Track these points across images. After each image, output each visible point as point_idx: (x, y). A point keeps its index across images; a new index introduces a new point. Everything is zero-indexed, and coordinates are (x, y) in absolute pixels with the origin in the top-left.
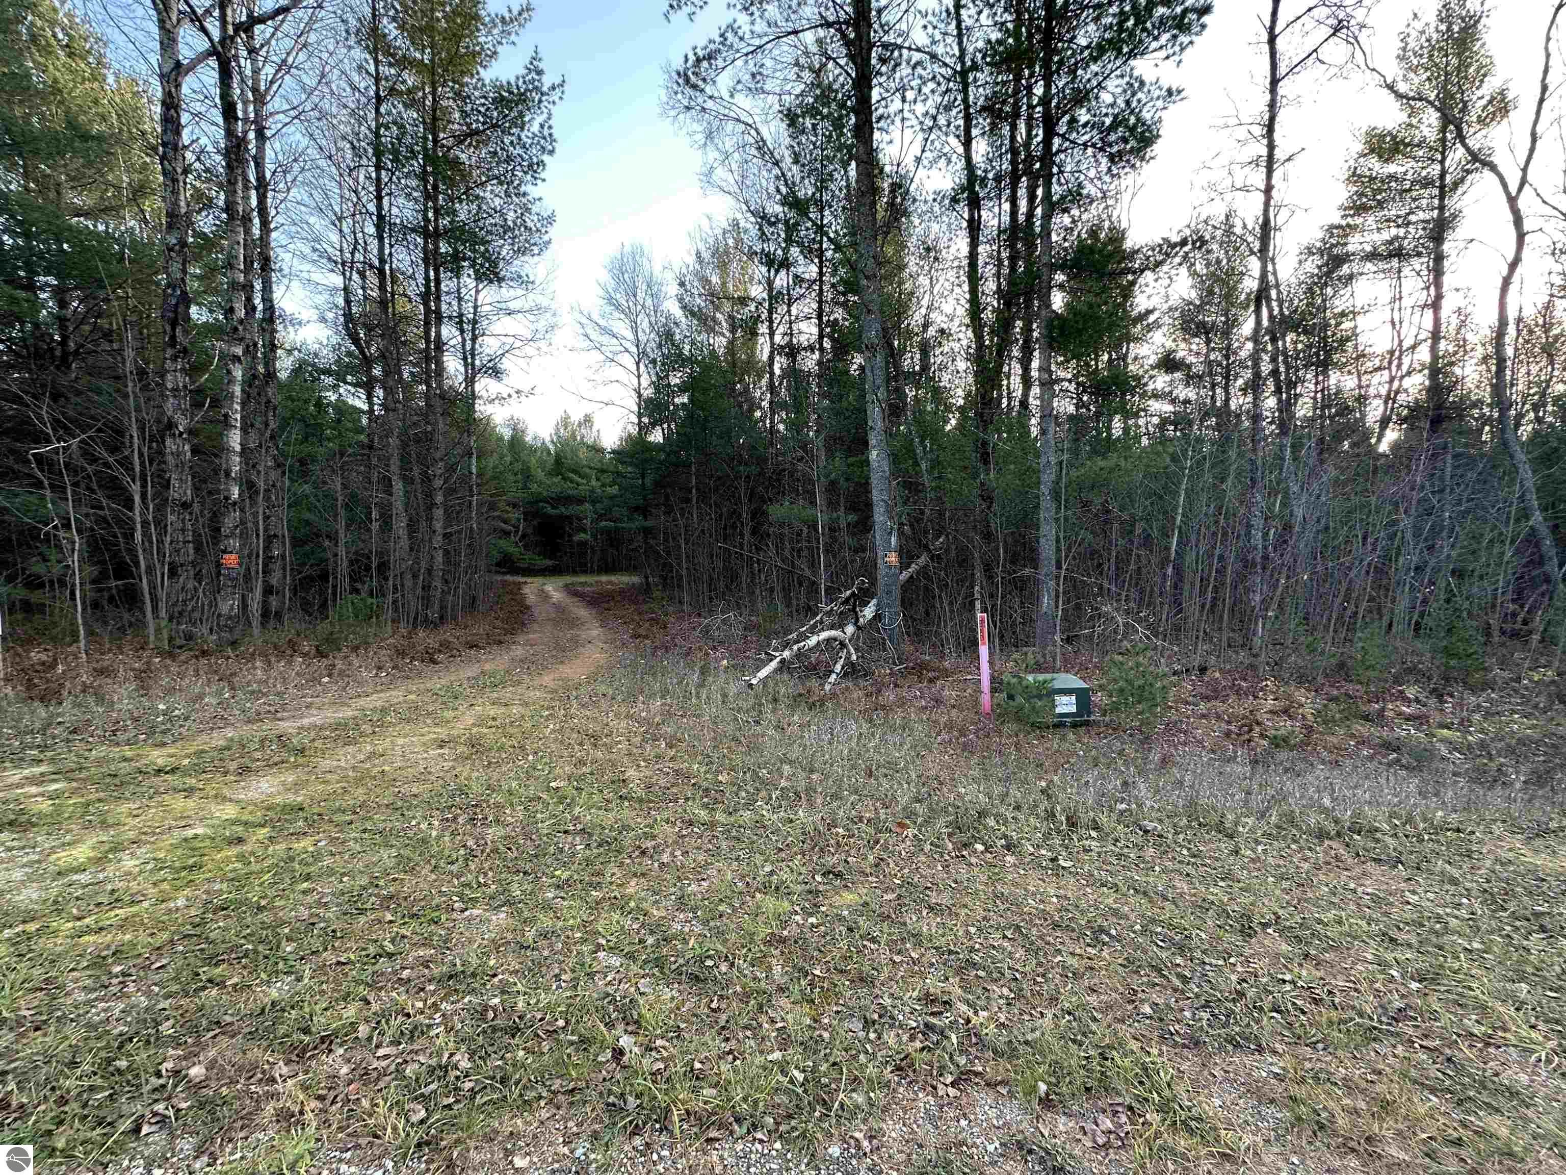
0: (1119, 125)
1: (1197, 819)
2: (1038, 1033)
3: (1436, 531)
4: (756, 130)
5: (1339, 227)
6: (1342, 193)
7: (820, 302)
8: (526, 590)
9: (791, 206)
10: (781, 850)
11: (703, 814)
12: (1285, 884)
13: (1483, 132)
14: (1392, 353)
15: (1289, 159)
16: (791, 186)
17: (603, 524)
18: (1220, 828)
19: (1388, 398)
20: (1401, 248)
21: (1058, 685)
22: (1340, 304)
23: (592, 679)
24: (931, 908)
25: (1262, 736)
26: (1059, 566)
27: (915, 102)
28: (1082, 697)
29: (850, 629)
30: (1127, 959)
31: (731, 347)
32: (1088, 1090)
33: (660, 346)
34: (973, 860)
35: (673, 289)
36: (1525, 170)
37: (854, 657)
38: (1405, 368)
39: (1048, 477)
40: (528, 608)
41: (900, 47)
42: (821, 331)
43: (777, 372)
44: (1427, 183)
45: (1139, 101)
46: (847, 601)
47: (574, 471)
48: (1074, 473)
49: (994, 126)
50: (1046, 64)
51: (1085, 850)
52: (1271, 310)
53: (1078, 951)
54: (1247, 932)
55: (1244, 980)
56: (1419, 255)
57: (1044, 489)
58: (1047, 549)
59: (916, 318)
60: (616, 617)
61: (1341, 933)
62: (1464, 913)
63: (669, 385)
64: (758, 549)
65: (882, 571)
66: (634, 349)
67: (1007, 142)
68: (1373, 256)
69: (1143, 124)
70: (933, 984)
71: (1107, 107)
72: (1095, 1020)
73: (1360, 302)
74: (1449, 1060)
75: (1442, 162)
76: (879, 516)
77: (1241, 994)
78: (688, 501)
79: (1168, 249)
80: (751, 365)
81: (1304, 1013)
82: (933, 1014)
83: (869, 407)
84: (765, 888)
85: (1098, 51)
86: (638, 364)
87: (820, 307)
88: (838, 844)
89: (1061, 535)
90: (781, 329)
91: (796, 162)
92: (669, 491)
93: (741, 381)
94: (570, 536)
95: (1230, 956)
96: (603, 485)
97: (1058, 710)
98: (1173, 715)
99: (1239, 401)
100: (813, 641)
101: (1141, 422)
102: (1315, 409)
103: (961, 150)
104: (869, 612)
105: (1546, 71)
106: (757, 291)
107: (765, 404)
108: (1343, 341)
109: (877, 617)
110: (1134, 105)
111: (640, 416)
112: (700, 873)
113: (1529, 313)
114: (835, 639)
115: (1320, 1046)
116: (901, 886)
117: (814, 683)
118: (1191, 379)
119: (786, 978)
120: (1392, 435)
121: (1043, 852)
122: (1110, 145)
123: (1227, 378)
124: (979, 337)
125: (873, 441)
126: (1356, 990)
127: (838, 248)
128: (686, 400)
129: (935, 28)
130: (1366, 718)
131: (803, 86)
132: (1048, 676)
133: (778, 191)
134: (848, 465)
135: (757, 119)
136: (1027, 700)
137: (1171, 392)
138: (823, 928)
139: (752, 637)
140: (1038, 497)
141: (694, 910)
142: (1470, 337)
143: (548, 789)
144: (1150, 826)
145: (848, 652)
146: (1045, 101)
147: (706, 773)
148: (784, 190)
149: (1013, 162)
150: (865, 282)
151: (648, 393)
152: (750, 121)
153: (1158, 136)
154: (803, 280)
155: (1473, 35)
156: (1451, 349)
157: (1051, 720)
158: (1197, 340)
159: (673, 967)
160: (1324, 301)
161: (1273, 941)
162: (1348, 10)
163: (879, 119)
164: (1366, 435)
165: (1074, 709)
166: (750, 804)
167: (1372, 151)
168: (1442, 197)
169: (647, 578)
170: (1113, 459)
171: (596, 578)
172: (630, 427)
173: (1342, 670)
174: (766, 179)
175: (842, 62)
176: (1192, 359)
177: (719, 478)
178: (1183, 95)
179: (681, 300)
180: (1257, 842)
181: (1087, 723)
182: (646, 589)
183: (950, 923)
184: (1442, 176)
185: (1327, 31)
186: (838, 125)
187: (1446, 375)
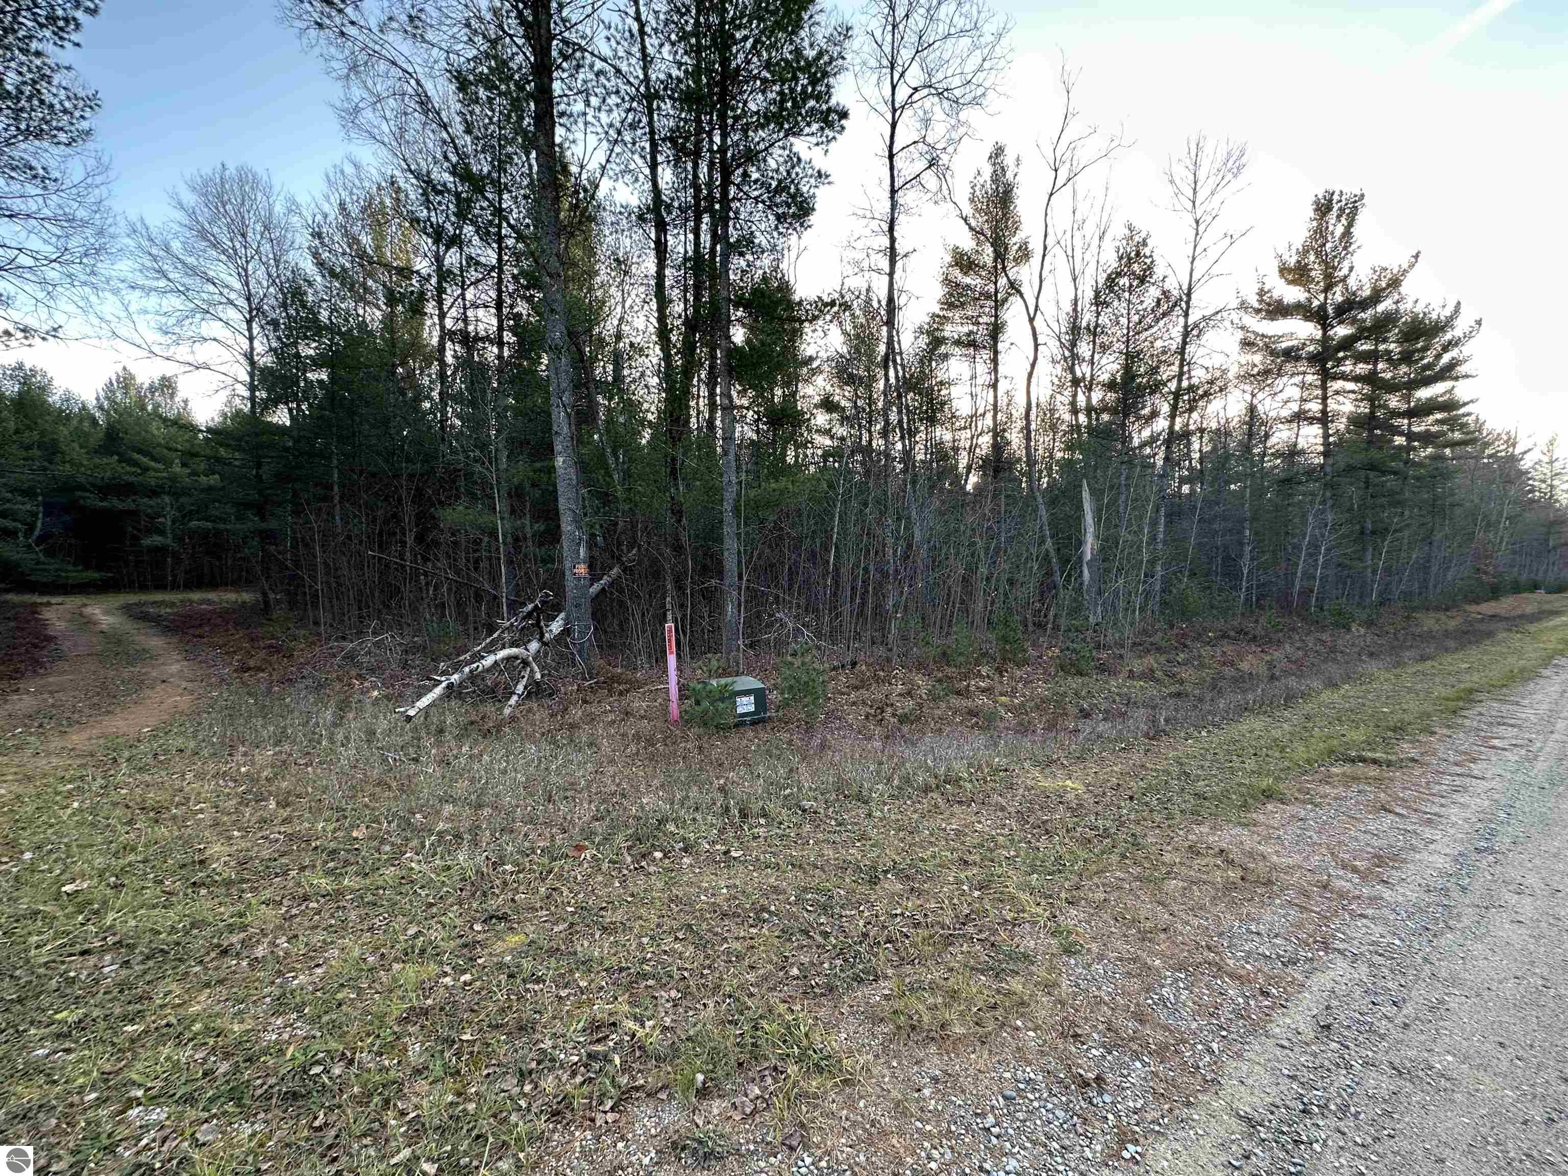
0: (783, 190)
1: (843, 792)
2: (699, 1026)
3: (997, 550)
4: (418, 82)
5: (938, 316)
6: (939, 291)
7: (500, 292)
8: (48, 614)
9: (463, 179)
10: (432, 905)
11: (325, 883)
12: (901, 834)
13: (1016, 269)
14: (972, 417)
15: (905, 256)
16: (463, 156)
17: (194, 524)
18: (859, 797)
19: (971, 450)
20: (974, 341)
21: (738, 687)
22: (941, 375)
23: (162, 730)
24: (605, 929)
25: (894, 715)
26: (740, 577)
27: (599, 109)
28: (760, 696)
29: (534, 646)
30: (782, 930)
31: (389, 321)
32: (740, 1065)
33: (284, 306)
34: (652, 869)
35: (303, 239)
36: (1037, 298)
37: (538, 676)
38: (979, 430)
39: (730, 496)
40: (50, 639)
41: (583, 50)
42: (500, 322)
43: (449, 359)
44: (988, 296)
45: (797, 174)
46: (529, 615)
47: (140, 451)
48: (752, 493)
49: (677, 160)
50: (723, 117)
51: (755, 838)
52: (896, 372)
53: (742, 934)
54: (874, 881)
55: (869, 923)
56: (985, 347)
57: (727, 506)
58: (730, 563)
59: (609, 327)
60: (214, 646)
61: (934, 866)
62: (1006, 831)
63: (298, 355)
64: (426, 560)
65: (570, 583)
66: (242, 302)
67: (690, 177)
68: (958, 343)
69: (802, 195)
70: (600, 1009)
71: (772, 171)
72: (751, 995)
73: (953, 375)
74: (993, 945)
75: (996, 283)
76: (567, 525)
77: (865, 935)
78: (327, 499)
79: (823, 306)
80: (416, 346)
81: (908, 937)
82: (599, 1041)
83: (554, 411)
84: (406, 956)
85: (767, 119)
86: (249, 322)
87: (499, 296)
88: (505, 883)
89: (742, 549)
90: (453, 312)
91: (468, 131)
92: (298, 486)
93: (403, 364)
94: (136, 538)
95: (861, 904)
96: (194, 473)
97: (740, 710)
98: (831, 705)
99: (878, 443)
100: (489, 661)
101: (809, 452)
102: (926, 454)
103: (647, 171)
104: (556, 627)
105: (1046, 236)
106: (422, 265)
107: (435, 394)
108: (943, 404)
109: (566, 632)
110: (794, 176)
111: (252, 388)
112: (312, 959)
113: (1043, 400)
114: (516, 657)
115: (916, 961)
116: (573, 914)
117: (489, 708)
118: (844, 420)
119: (426, 1056)
120: (973, 479)
121: (718, 847)
122: (777, 205)
123: (870, 422)
124: (667, 357)
125: (558, 448)
126: (942, 908)
127: (520, 237)
128: (324, 377)
129: (618, 43)
130: (958, 693)
131: (475, 52)
132: (730, 680)
133: (446, 158)
134: (535, 471)
135: (418, 69)
136: (712, 704)
137: (830, 430)
138: (478, 983)
139: (416, 660)
140: (721, 513)
141: (299, 1009)
142: (1014, 412)
143: (58, 897)
144: (807, 804)
145: (532, 671)
146: (723, 150)
147: (335, 830)
148: (454, 159)
149: (696, 197)
150: (548, 279)
151: (267, 361)
152: (411, 70)
153: (813, 209)
154: (478, 263)
155: (1010, 198)
156: (1004, 420)
157: (732, 721)
158: (849, 388)
159: (259, 1092)
160: (931, 371)
161: (892, 884)
162: (938, 152)
163: (562, 114)
164: (958, 477)
165: (752, 708)
166: (394, 859)
167: (957, 264)
168: (996, 310)
169: (265, 594)
170: (784, 482)
171: (180, 596)
172: (237, 401)
173: (945, 657)
174: (432, 140)
175: (520, 42)
176: (843, 403)
177: (374, 475)
178: (830, 179)
179: (316, 255)
180: (885, 804)
181: (763, 721)
182: (265, 608)
183: (622, 938)
184: (996, 292)
185: (924, 164)
186: (516, 106)
187: (1002, 437)
